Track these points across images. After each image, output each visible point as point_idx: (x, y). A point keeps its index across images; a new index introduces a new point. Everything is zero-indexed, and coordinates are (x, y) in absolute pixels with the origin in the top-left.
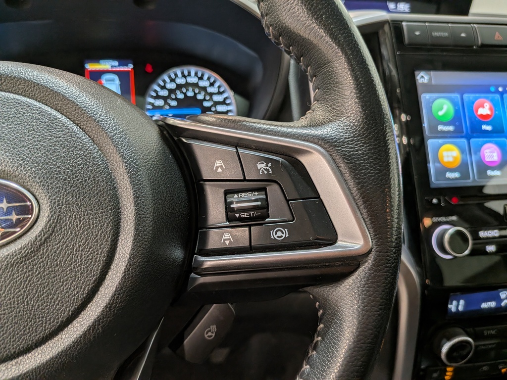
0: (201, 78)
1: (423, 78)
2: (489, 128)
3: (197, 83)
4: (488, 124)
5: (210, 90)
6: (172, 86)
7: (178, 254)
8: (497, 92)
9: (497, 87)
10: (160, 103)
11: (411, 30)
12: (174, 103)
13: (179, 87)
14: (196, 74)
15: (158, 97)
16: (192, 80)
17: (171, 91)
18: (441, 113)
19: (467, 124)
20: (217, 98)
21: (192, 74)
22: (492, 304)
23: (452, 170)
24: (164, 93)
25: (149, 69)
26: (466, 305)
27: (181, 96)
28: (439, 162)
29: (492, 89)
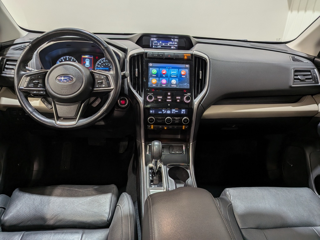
1: (150, 65)
2: (165, 76)
4: (164, 75)
7: (91, 88)
8: (168, 68)
9: (168, 67)
11: (149, 54)
15: (99, 65)
18: (154, 72)
19: (159, 75)
22: (161, 112)
23: (154, 84)
24: (100, 64)
25: (97, 58)
26: (154, 112)
28: (152, 82)
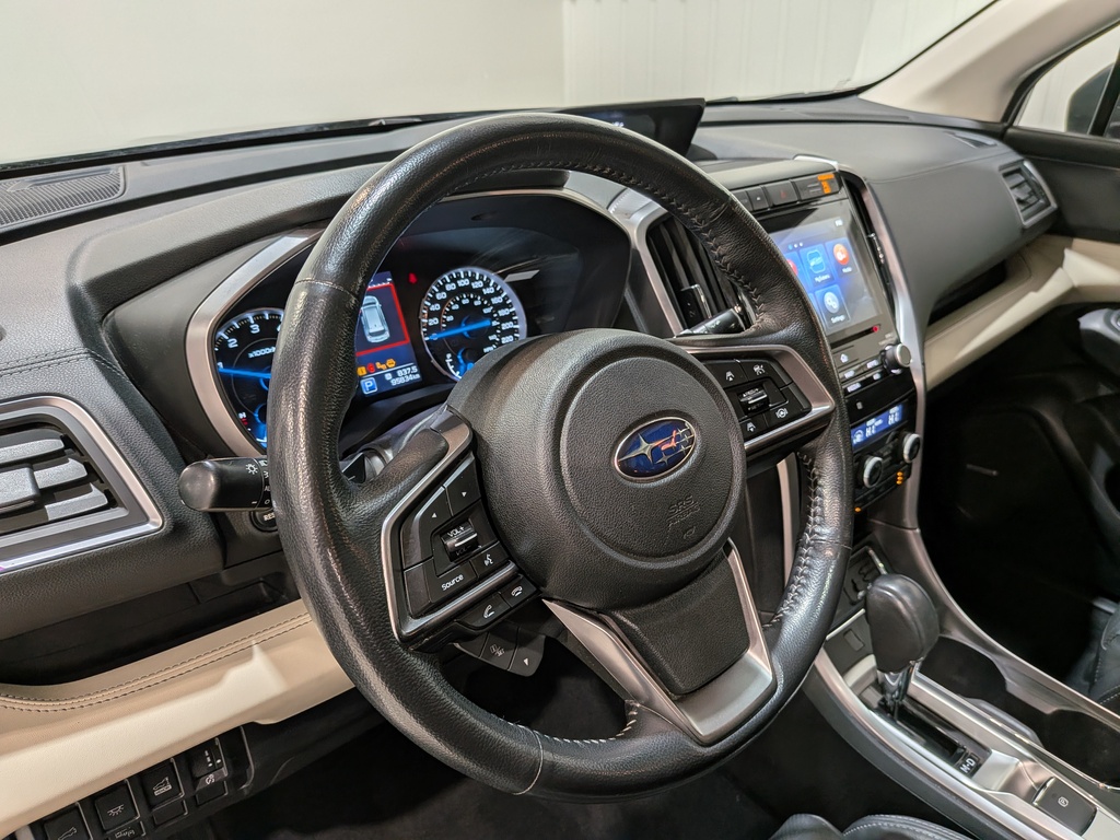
0: (473, 279)
3: (470, 285)
5: (486, 291)
6: (441, 296)
10: (434, 321)
12: (450, 318)
13: (451, 294)
14: (466, 277)
16: (463, 283)
17: (443, 303)
20: (495, 300)
21: (463, 276)
27: (456, 307)
29: (790, 247)
